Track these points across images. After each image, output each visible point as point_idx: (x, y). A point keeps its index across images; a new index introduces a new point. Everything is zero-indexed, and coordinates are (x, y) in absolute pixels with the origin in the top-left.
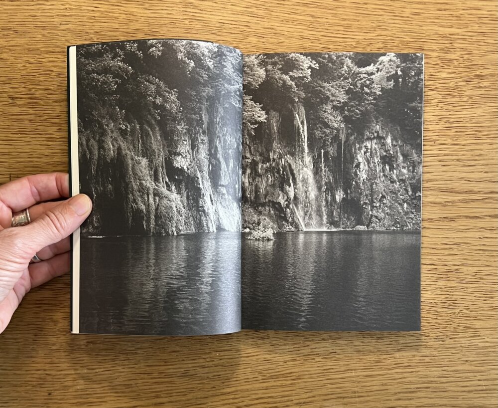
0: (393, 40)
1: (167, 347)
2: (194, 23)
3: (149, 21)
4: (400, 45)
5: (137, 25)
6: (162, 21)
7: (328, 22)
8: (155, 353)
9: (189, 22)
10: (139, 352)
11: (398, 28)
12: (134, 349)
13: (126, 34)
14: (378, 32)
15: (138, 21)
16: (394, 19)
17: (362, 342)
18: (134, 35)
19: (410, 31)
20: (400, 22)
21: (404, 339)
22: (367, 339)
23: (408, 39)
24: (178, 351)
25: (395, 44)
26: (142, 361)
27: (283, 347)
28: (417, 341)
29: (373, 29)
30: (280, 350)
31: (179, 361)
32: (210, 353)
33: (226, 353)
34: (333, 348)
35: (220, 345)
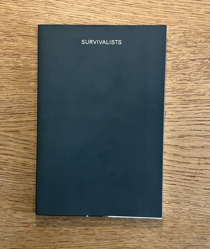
0: (190, 31)
1: (25, 237)
2: (52, 16)
3: (21, 14)
4: (196, 35)
5: (13, 17)
6: (30, 14)
7: (144, 18)
8: (17, 240)
9: (49, 15)
10: (6, 239)
11: (195, 23)
12: (3, 236)
13: (5, 23)
14: (181, 25)
15: (13, 14)
16: (192, 16)
17: (159, 241)
18: (10, 23)
19: (203, 25)
20: (196, 18)
21: (189, 240)
22: (163, 239)
23: (201, 30)
24: (33, 240)
25: (192, 34)
26: (8, 245)
27: (104, 241)
28: (198, 242)
29: (177, 23)
30: (102, 243)
31: (33, 247)
32: (54, 243)
33: (65, 243)
34: (139, 244)
35: (61, 238)
